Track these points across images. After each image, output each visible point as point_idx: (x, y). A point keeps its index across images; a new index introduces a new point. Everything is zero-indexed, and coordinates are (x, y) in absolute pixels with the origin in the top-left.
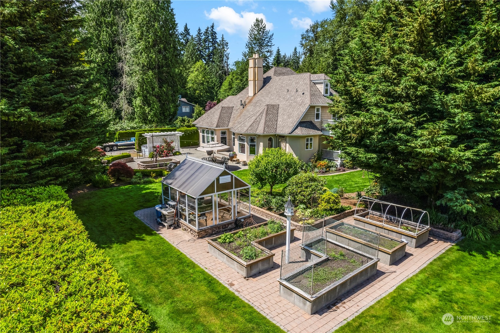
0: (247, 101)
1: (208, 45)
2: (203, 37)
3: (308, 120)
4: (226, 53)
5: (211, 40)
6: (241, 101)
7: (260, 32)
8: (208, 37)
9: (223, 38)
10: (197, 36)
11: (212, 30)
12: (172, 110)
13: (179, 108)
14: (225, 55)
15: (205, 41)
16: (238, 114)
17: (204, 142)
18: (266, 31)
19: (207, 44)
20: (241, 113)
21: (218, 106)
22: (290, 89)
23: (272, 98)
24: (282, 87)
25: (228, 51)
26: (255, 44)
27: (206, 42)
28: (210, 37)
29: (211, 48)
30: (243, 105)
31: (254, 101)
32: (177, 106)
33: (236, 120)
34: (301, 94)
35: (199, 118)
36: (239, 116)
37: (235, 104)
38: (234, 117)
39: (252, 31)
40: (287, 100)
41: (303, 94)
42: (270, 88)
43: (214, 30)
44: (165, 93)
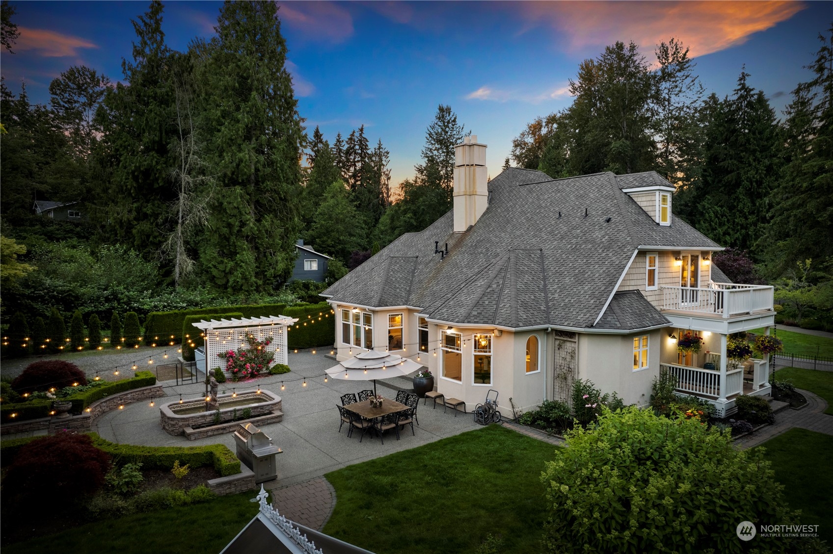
0: (451, 243)
1: (354, 159)
2: (345, 148)
3: (631, 288)
4: (385, 170)
5: (360, 151)
6: (437, 243)
7: (447, 129)
8: (353, 148)
9: (380, 144)
10: (336, 145)
11: (361, 135)
12: (281, 266)
13: (296, 262)
14: (384, 173)
15: (348, 153)
16: (430, 272)
17: (346, 340)
18: (457, 126)
19: (352, 157)
20: (439, 271)
21: (380, 256)
22: (564, 211)
23: (518, 233)
24: (540, 207)
25: (388, 167)
26: (437, 150)
27: (350, 155)
28: (357, 147)
29: (359, 165)
30: (444, 253)
31: (469, 241)
32: (292, 259)
33: (427, 288)
34: (602, 220)
35: (337, 284)
36: (434, 277)
37: (420, 251)
38: (420, 282)
39: (433, 128)
40: (562, 238)
41: (608, 220)
42: (507, 210)
43: (363, 135)
44: (266, 231)
